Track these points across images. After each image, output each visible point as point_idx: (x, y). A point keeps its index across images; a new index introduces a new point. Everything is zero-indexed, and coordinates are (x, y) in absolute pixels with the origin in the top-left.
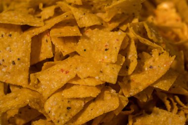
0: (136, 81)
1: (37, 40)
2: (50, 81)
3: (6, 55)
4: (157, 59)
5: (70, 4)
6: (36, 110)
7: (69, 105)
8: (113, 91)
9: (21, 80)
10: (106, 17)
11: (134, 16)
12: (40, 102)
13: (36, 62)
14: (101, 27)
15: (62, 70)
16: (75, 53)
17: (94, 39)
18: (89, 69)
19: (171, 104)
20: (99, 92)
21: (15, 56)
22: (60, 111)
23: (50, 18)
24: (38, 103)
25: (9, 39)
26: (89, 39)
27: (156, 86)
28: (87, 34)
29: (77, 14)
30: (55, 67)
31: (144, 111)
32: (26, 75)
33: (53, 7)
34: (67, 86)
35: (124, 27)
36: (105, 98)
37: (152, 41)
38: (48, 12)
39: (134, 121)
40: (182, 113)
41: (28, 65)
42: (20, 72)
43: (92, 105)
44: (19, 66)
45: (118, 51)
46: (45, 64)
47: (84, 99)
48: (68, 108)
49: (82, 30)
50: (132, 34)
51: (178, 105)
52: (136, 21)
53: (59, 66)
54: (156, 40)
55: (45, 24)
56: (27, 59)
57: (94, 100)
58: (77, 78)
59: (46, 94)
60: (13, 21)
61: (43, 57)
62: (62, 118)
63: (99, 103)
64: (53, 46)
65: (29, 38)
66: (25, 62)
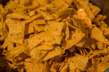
0: (68, 43)
1: (27, 25)
2: (33, 42)
4: (77, 34)
5: (41, 10)
6: (27, 55)
7: (40, 53)
8: (59, 47)
9: (21, 41)
10: (56, 16)
11: (68, 16)
12: (28, 51)
13: (27, 34)
14: (54, 20)
15: (38, 38)
16: (43, 31)
17: (51, 25)
18: (49, 38)
19: (83, 52)
20: (53, 47)
21: (18, 31)
22: (37, 55)
23: (33, 16)
24: (27, 51)
25: (16, 25)
26: (49, 25)
27: (77, 45)
28: (48, 23)
29: (44, 14)
30: (35, 37)
31: (71, 55)
32: (22, 39)
33: (34, 11)
34: (40, 45)
35: (64, 20)
36: (55, 50)
37: (75, 26)
38: (32, 13)
39: (67, 59)
40: (87, 56)
41: (23, 35)
42: (20, 38)
43: (50, 52)
44: (20, 36)
45: (61, 30)
46: (31, 35)
47: (47, 50)
48: (40, 54)
49: (46, 21)
50: (67, 23)
51: (86, 53)
52: (69, 18)
53: (36, 36)
54: (77, 26)
55: (31, 18)
56: (23, 33)
57: (51, 51)
58: (44, 41)
59: (31, 48)
60: (17, 17)
61: (30, 32)
62: (37, 58)
63: (53, 52)
64: (34, 28)
65: (24, 24)
66: (22, 34)
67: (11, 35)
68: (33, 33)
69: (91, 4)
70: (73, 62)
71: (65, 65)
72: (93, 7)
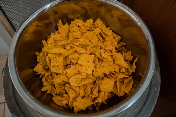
2: (70, 72)
3: (55, 64)
7: (77, 80)
9: (61, 71)
13: (65, 65)
17: (84, 58)
19: (110, 76)
21: (58, 64)
22: (74, 82)
23: (69, 50)
25: (56, 59)
29: (78, 49)
33: (70, 46)
34: (76, 74)
38: (68, 47)
42: (60, 69)
44: (60, 67)
46: (68, 66)
48: (76, 81)
49: (80, 54)
53: (73, 67)
55: (67, 52)
60: (56, 52)
62: (75, 84)
64: (70, 60)
65: (62, 58)
66: (61, 66)
67: (53, 66)
68: (70, 64)
69: (114, 33)
70: (102, 85)
71: (96, 87)
72: (115, 35)
